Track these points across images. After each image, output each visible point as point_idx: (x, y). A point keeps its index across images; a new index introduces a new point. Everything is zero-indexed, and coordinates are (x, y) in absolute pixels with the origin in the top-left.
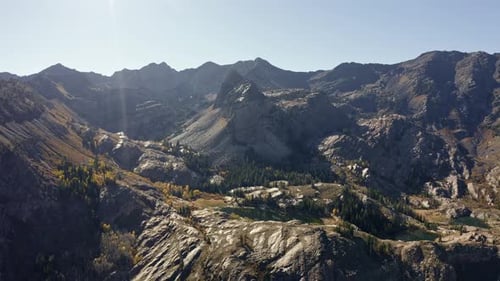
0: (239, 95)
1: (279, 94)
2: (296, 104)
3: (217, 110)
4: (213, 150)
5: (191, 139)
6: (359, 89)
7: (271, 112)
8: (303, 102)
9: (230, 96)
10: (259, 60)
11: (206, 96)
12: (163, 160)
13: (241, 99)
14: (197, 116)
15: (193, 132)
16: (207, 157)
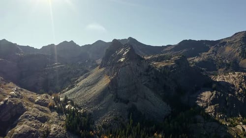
0: (120, 56)
1: (149, 57)
2: (166, 64)
3: (102, 69)
4: (96, 107)
5: (79, 93)
6: (199, 56)
7: (147, 71)
8: (171, 63)
9: (113, 58)
10: (130, 38)
11: (97, 61)
12: (43, 120)
13: (122, 60)
14: (87, 74)
15: (82, 87)
16: (90, 114)
